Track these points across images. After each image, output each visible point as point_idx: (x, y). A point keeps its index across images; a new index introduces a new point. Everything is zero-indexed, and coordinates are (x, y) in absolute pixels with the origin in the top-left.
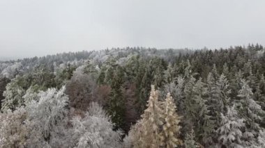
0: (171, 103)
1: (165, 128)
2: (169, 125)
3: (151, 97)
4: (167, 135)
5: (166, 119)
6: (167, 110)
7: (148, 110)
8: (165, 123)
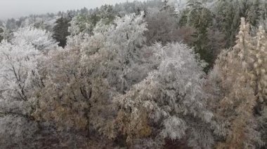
0: (262, 37)
1: (255, 65)
2: (260, 61)
3: (241, 32)
4: (258, 72)
5: (257, 55)
6: (258, 45)
7: (237, 46)
8: (256, 60)
